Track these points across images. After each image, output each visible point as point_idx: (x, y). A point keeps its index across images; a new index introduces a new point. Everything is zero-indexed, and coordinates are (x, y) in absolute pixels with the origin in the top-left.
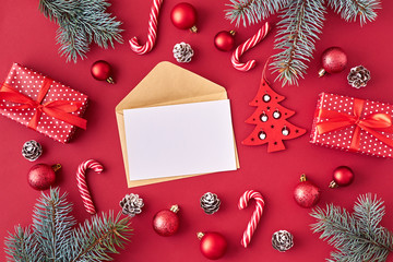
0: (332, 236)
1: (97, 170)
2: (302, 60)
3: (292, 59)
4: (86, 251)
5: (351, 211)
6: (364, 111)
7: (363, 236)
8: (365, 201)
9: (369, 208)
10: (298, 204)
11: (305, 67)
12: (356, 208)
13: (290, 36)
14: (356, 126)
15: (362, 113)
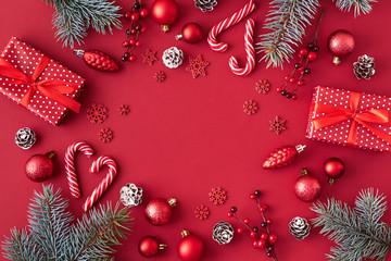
0: (332, 231)
1: (87, 153)
2: (290, 44)
3: (280, 41)
4: (87, 246)
5: (352, 205)
6: (360, 104)
7: (363, 231)
8: (367, 196)
9: (370, 203)
10: (299, 197)
11: (292, 51)
12: (357, 203)
13: (281, 18)
14: (352, 120)
15: (359, 107)
